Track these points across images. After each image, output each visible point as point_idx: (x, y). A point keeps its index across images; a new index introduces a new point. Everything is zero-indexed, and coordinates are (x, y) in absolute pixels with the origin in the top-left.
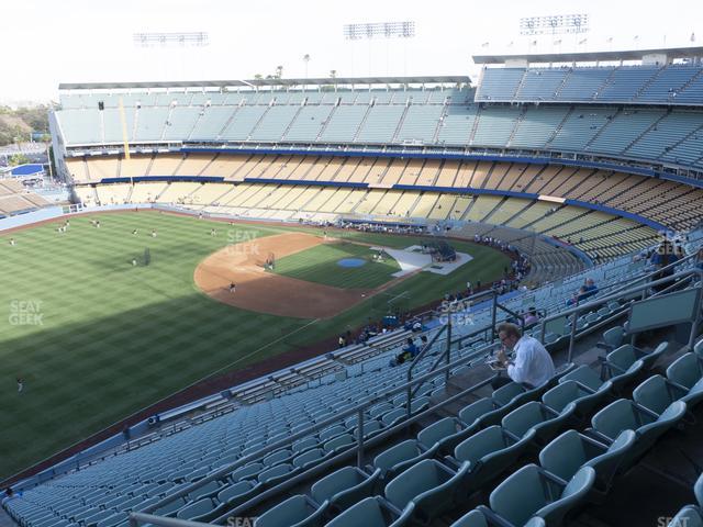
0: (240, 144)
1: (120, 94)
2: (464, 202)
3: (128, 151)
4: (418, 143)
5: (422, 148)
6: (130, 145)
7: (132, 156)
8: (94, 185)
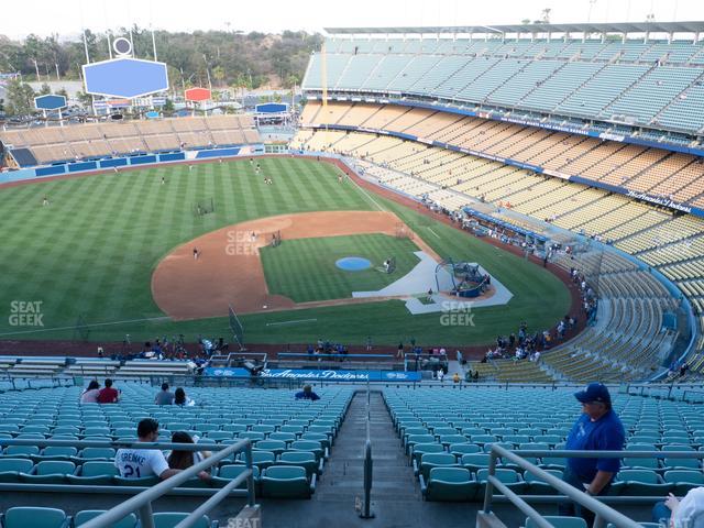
0: (449, 101)
1: (378, 40)
2: (655, 216)
3: (325, 98)
4: (630, 122)
5: (634, 128)
6: (329, 92)
7: (329, 102)
8: (315, 129)
